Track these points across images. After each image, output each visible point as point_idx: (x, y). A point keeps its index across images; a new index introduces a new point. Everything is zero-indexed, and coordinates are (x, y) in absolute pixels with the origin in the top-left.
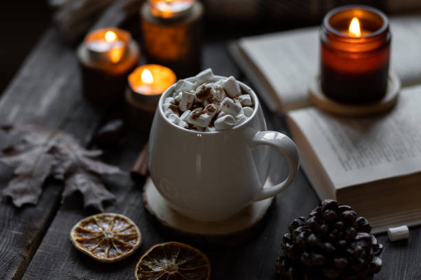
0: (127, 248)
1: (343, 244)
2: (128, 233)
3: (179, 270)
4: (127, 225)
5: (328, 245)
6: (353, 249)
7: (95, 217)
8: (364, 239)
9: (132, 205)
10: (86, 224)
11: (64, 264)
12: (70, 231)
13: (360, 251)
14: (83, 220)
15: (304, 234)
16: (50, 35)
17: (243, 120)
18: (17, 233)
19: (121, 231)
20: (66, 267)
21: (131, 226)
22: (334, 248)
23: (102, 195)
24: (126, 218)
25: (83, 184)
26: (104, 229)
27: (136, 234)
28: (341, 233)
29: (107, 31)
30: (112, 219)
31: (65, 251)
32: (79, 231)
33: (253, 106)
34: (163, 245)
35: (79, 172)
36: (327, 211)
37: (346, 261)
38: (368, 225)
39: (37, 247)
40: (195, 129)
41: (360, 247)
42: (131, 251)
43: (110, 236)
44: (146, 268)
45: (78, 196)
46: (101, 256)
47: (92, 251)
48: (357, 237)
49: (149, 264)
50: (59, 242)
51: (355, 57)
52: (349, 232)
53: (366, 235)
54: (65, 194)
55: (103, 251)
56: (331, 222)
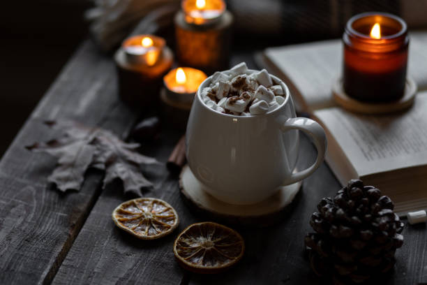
0: (165, 227)
1: (369, 218)
2: (166, 214)
3: (215, 246)
4: (164, 208)
5: (355, 218)
6: (377, 222)
7: (134, 201)
8: (388, 215)
9: (169, 192)
10: (127, 206)
11: (107, 241)
12: (111, 213)
13: (384, 225)
14: (123, 203)
15: (333, 210)
16: (86, 46)
17: (276, 106)
18: (62, 214)
19: (160, 213)
20: (109, 243)
21: (168, 209)
22: (360, 221)
23: (140, 182)
24: (163, 202)
25: (123, 172)
26: (143, 211)
27: (174, 216)
28: (367, 208)
29: (143, 37)
30: (151, 202)
31: (107, 230)
32: (120, 212)
33: (284, 96)
34: (199, 224)
35: (119, 162)
36: (354, 188)
37: (371, 233)
38: (391, 203)
39: (81, 227)
40: (232, 113)
41: (384, 221)
42: (170, 230)
43: (149, 217)
44: (184, 244)
45: (118, 182)
46: (142, 234)
47: (134, 229)
48: (381, 213)
49: (186, 241)
50: (101, 222)
51: (376, 57)
52: (373, 208)
53: (389, 211)
54: (106, 180)
55: (143, 230)
56: (357, 198)
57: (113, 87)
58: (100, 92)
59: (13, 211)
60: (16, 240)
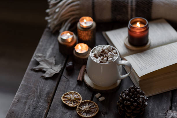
0: (78, 102)
1: (136, 99)
2: (78, 98)
4: (78, 95)
5: (132, 99)
6: (139, 100)
7: (68, 93)
8: (142, 97)
10: (65, 95)
12: (61, 97)
15: (125, 96)
18: (45, 98)
19: (76, 97)
20: (61, 109)
22: (133, 100)
24: (77, 93)
26: (71, 97)
28: (136, 96)
30: (73, 93)
31: (60, 104)
32: (64, 97)
34: (83, 101)
37: (137, 104)
38: (144, 93)
39: (51, 103)
41: (141, 100)
43: (73, 99)
44: (79, 109)
46: (71, 105)
47: (68, 104)
48: (140, 97)
50: (58, 101)
52: (138, 96)
53: (143, 96)
55: (71, 104)
56: (133, 93)
57: (57, 47)
58: (53, 49)
59: (29, 97)
60: (31, 108)
